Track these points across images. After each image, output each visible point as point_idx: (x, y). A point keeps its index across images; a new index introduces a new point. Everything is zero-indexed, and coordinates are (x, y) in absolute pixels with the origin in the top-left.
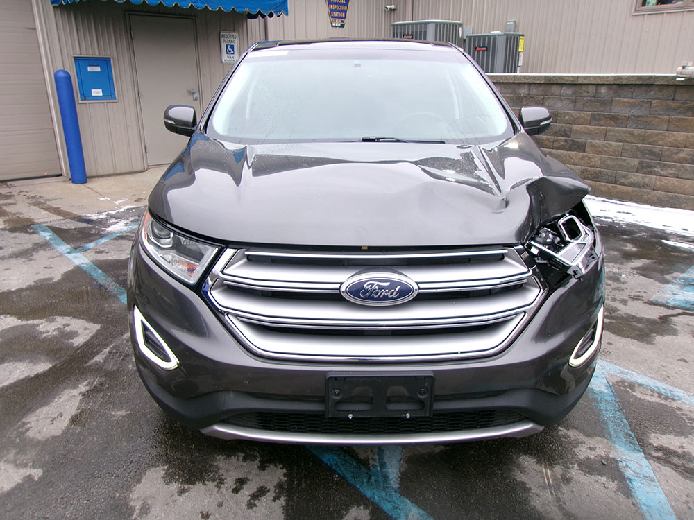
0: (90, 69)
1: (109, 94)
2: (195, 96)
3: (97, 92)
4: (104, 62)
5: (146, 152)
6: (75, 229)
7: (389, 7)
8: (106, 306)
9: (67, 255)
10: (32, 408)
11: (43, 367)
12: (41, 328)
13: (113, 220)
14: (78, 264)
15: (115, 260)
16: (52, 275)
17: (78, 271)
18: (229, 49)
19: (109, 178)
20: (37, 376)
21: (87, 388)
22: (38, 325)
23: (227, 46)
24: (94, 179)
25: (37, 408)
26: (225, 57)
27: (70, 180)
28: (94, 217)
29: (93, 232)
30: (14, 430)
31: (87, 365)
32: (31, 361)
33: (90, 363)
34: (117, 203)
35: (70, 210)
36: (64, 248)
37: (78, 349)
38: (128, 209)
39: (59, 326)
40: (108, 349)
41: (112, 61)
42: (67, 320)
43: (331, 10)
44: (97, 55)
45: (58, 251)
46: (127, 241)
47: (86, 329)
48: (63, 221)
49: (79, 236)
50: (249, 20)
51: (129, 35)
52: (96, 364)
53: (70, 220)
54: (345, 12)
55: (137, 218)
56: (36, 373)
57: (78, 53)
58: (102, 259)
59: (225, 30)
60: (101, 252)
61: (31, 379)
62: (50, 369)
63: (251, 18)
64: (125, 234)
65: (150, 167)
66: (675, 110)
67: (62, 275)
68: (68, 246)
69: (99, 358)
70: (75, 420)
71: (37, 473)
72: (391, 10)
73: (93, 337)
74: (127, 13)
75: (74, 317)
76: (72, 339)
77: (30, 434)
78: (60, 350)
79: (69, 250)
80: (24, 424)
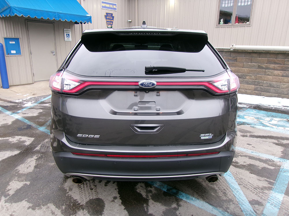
0: (11, 42)
1: (19, 53)
2: (54, 53)
3: (13, 52)
4: (17, 40)
5: (34, 76)
6: (10, 106)
7: (129, 21)
8: (34, 132)
9: (11, 115)
10: (18, 165)
11: (16, 152)
12: (10, 140)
13: (26, 102)
14: (17, 118)
15: (32, 116)
16: (7, 122)
17: (17, 121)
18: (68, 36)
19: (18, 86)
20: (15, 155)
21: (37, 158)
22: (9, 139)
23: (67, 34)
24: (12, 87)
25: (20, 165)
26: (66, 38)
27: (2, 87)
28: (17, 101)
29: (18, 106)
30: (14, 171)
31: (34, 151)
32: (11, 151)
33: (35, 150)
34: (25, 96)
35: (6, 99)
36: (8, 113)
37: (28, 146)
38: (30, 98)
39: (18, 139)
40: (40, 145)
41: (20, 40)
42: (20, 137)
43: (107, 22)
44: (13, 37)
45: (6, 114)
46: (34, 109)
47: (29, 139)
48: (4, 103)
49: (13, 108)
50: (75, 25)
51: (27, 30)
52: (37, 150)
53: (7, 103)
54: (112, 22)
55: (35, 101)
56: (15, 154)
57: (6, 36)
58: (26, 116)
59: (66, 28)
60: (25, 114)
61: (13, 156)
62: (20, 153)
63: (76, 24)
64: (32, 107)
65: (35, 82)
66: (231, 60)
67: (12, 122)
68: (10, 112)
69: (38, 148)
70: (36, 167)
71: (28, 183)
72: (130, 22)
73: (33, 142)
74: (26, 21)
75: (22, 136)
76: (24, 143)
77: (21, 172)
78: (21, 147)
79: (11, 113)
80: (17, 170)
